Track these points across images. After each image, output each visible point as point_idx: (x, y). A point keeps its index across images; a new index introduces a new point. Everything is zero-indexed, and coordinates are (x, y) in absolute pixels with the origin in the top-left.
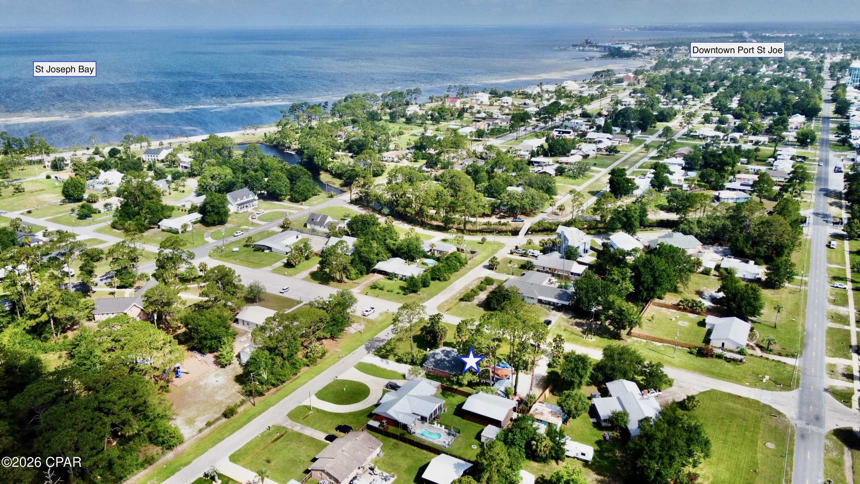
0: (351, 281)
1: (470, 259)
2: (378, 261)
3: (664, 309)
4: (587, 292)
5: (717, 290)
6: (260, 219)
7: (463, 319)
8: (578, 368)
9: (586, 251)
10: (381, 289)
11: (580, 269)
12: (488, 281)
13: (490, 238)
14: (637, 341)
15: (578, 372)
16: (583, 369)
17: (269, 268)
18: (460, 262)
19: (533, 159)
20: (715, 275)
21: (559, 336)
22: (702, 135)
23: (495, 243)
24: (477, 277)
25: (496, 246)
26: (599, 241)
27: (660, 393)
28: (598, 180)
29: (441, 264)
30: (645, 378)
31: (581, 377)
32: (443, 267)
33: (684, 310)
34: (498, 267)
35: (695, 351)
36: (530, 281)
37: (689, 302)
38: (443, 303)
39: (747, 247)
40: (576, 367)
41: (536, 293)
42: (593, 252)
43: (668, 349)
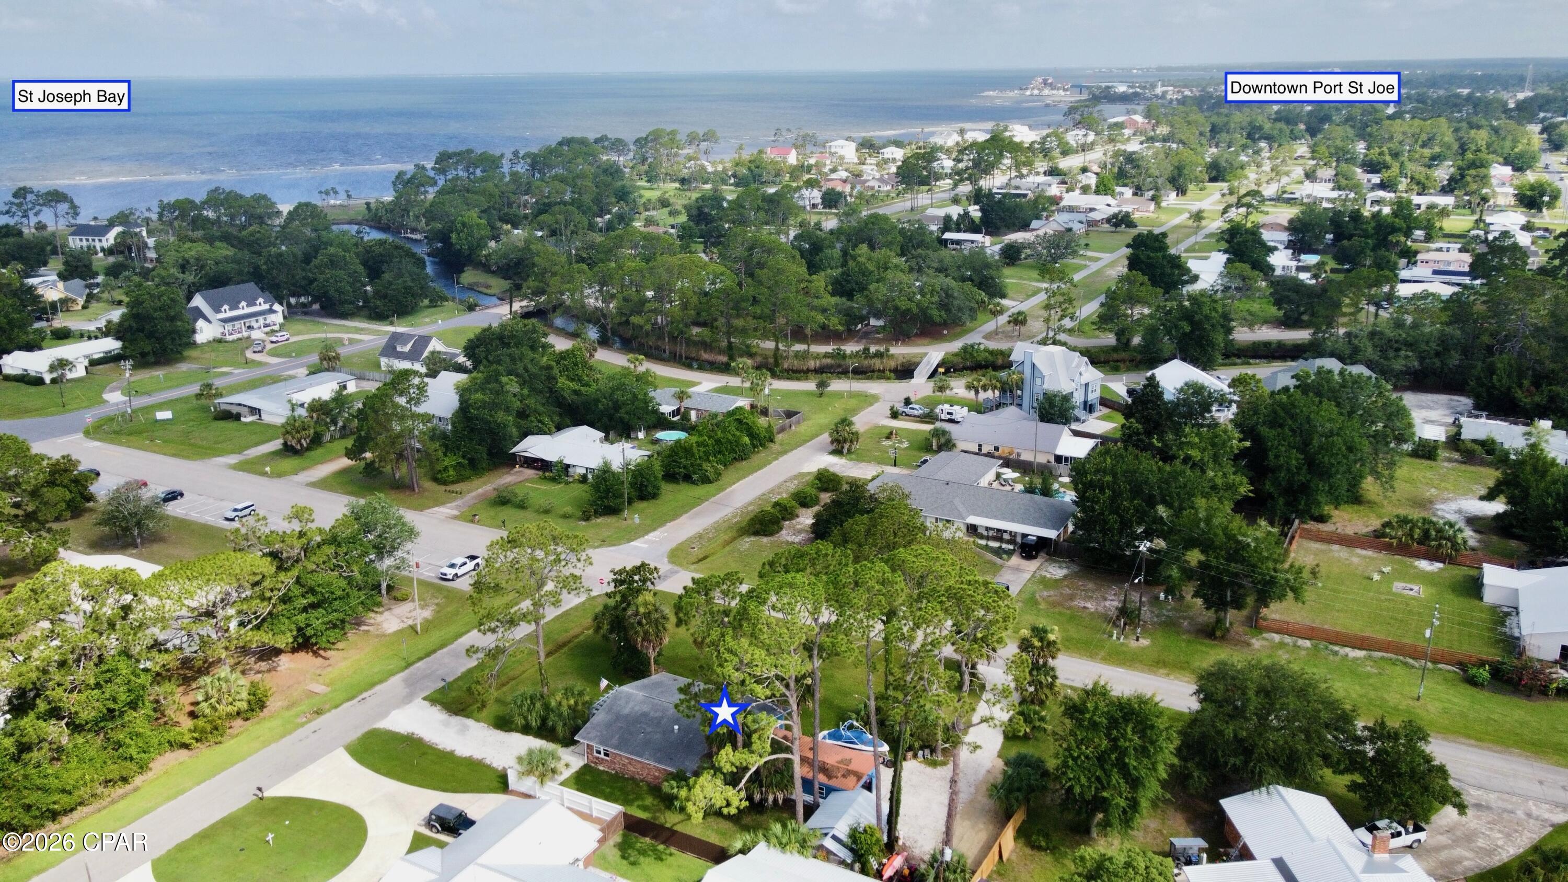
0: (443, 488)
1: (782, 430)
2: (525, 435)
3: (1336, 547)
4: (1116, 495)
5: (1483, 492)
6: (273, 353)
7: (697, 576)
8: (1123, 753)
9: (1089, 408)
10: (522, 506)
11: (1079, 448)
12: (826, 480)
13: (838, 385)
14: (1282, 645)
15: (1124, 769)
16: (1143, 752)
17: (233, 459)
18: (752, 436)
19: (947, 236)
20: (1450, 460)
21: (1040, 633)
22: (1309, 196)
23: (851, 395)
24: (795, 472)
25: (853, 403)
26: (1120, 387)
27: (1421, 836)
28: (1098, 272)
29: (694, 439)
30: (1359, 779)
31: (1135, 783)
32: (699, 444)
33: (1403, 549)
34: (856, 446)
35: (1484, 673)
36: (943, 475)
37: (1414, 525)
38: (690, 540)
39: (1520, 386)
40: (1115, 747)
41: (961, 508)
42: (1106, 411)
43: (1389, 669)
